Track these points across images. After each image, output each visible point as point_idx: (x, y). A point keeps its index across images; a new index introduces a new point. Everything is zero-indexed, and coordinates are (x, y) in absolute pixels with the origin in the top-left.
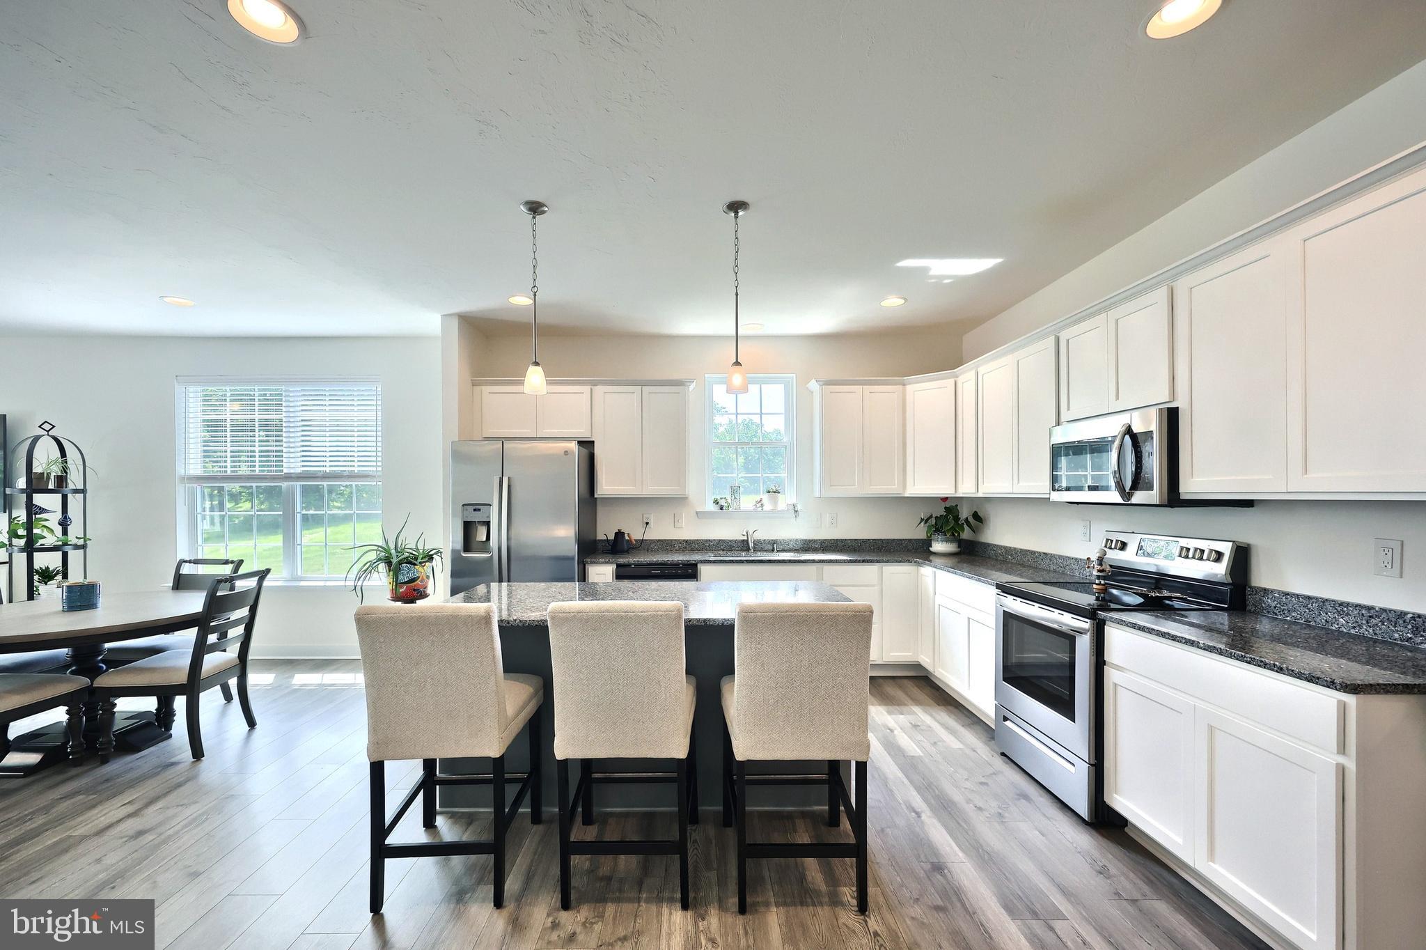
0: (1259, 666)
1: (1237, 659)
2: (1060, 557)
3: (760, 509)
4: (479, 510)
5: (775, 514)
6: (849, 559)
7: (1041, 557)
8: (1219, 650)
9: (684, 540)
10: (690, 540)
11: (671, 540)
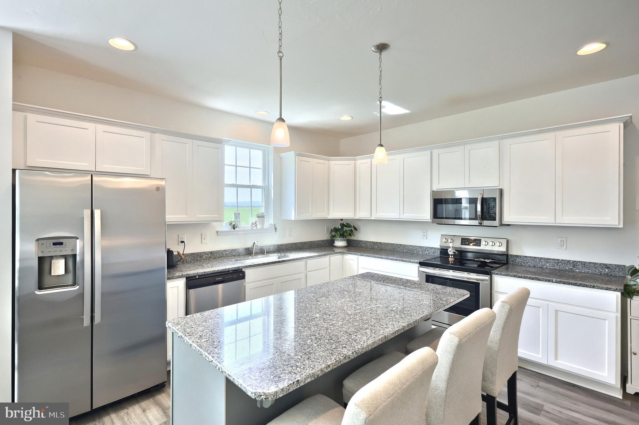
0: (583, 286)
1: (573, 285)
2: (410, 246)
3: (255, 228)
4: (61, 244)
5: (263, 231)
6: (318, 255)
7: (398, 246)
8: (563, 282)
9: (209, 252)
10: (213, 251)
11: (201, 253)
